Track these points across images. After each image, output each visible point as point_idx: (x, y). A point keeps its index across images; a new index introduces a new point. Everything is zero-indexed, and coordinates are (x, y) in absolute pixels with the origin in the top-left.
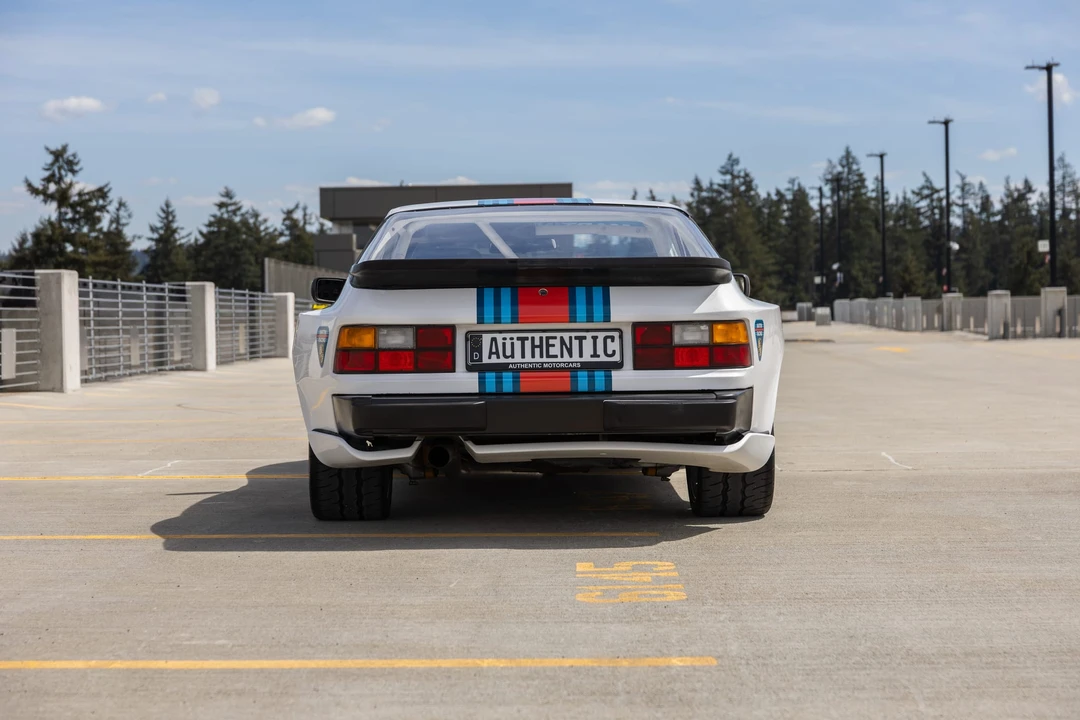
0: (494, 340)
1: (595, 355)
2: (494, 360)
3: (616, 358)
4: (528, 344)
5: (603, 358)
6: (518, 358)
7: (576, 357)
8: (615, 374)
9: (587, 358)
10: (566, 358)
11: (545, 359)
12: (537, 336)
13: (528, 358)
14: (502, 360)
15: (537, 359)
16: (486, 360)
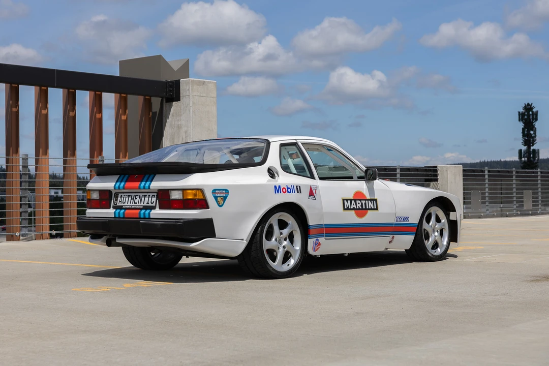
0: (121, 196)
1: (148, 203)
2: (120, 204)
3: (154, 205)
4: (130, 198)
5: (150, 204)
6: (126, 204)
7: (142, 204)
8: (153, 211)
9: (145, 204)
10: (140, 204)
11: (134, 204)
12: (133, 194)
13: (129, 204)
14: (122, 204)
15: (131, 204)
16: (118, 205)
